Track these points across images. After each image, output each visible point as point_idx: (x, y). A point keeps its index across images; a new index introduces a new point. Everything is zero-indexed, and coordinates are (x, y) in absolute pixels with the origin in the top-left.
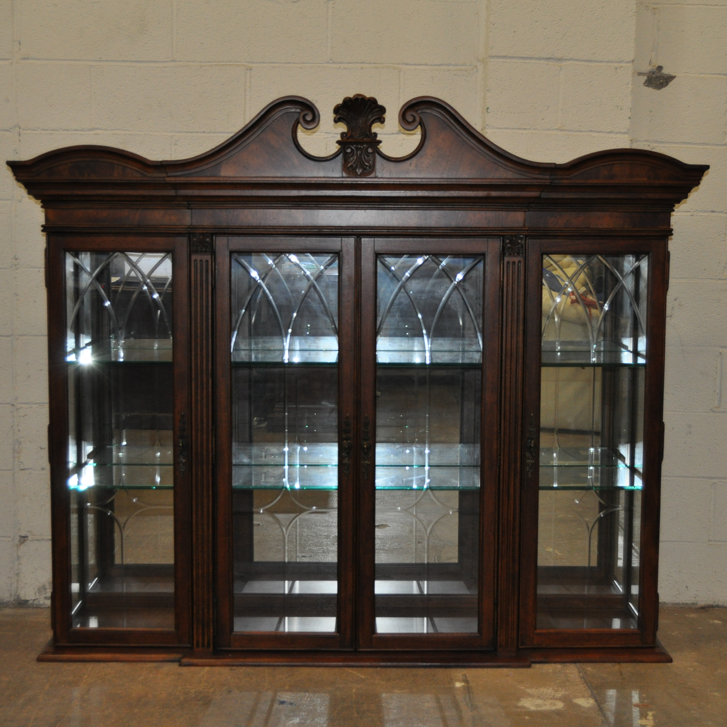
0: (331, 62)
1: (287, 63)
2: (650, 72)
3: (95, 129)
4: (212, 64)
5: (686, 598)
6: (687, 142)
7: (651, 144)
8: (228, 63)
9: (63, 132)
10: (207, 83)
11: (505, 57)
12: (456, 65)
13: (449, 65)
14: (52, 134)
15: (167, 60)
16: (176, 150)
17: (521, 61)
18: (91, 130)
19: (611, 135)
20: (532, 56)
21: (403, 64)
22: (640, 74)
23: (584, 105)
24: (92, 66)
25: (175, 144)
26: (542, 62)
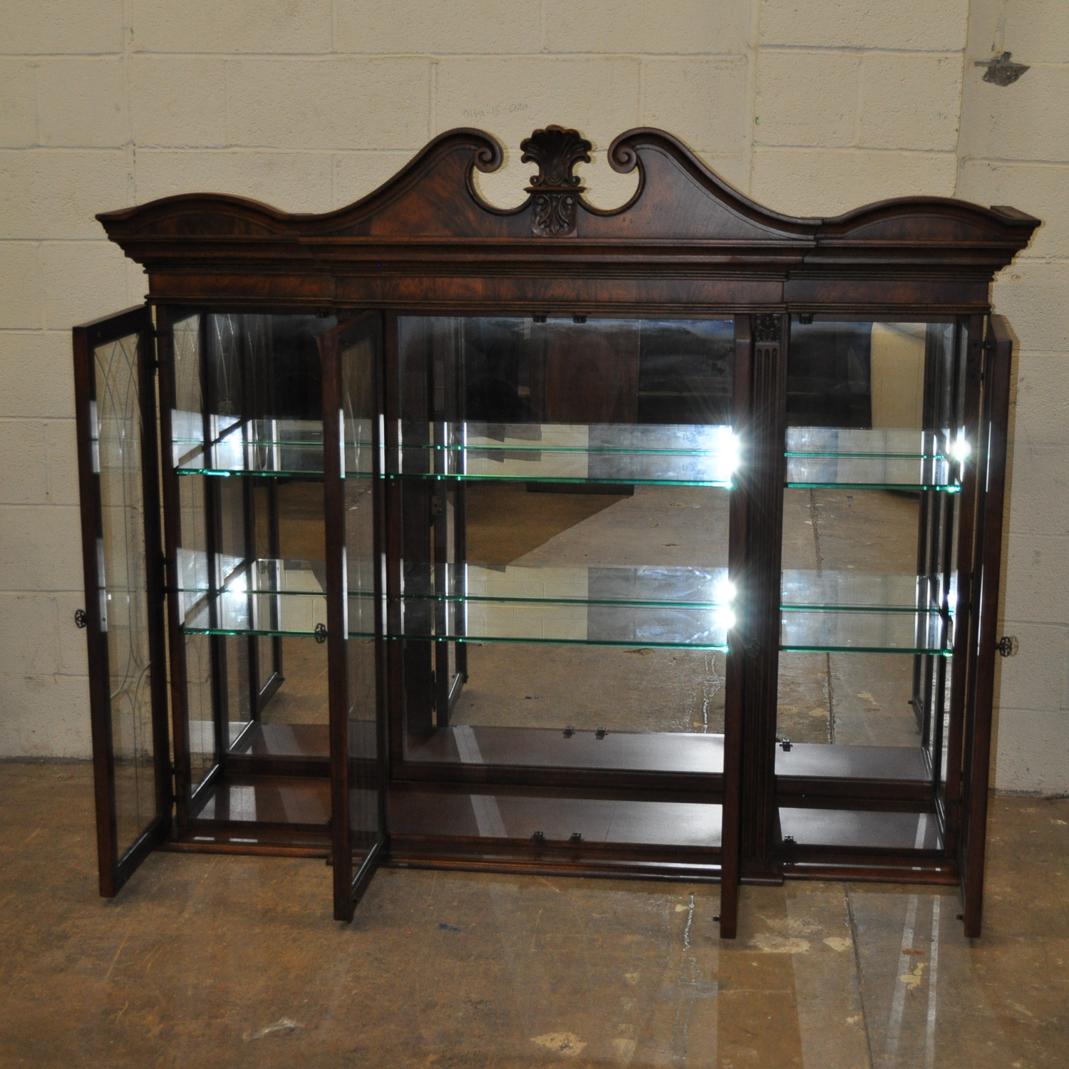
0: (546, 52)
1: (486, 54)
2: (993, 61)
3: (231, 146)
4: (386, 56)
5: (1026, 783)
6: (1044, 159)
7: (991, 163)
8: (405, 55)
9: (190, 151)
10: (378, 82)
11: (783, 46)
12: (719, 54)
13: (709, 54)
14: (176, 153)
15: (326, 52)
16: (338, 174)
17: (804, 51)
18: (226, 147)
19: (930, 155)
20: (821, 45)
21: (644, 53)
22: (978, 64)
23: (893, 113)
24: (226, 61)
25: (337, 166)
26: (834, 52)
